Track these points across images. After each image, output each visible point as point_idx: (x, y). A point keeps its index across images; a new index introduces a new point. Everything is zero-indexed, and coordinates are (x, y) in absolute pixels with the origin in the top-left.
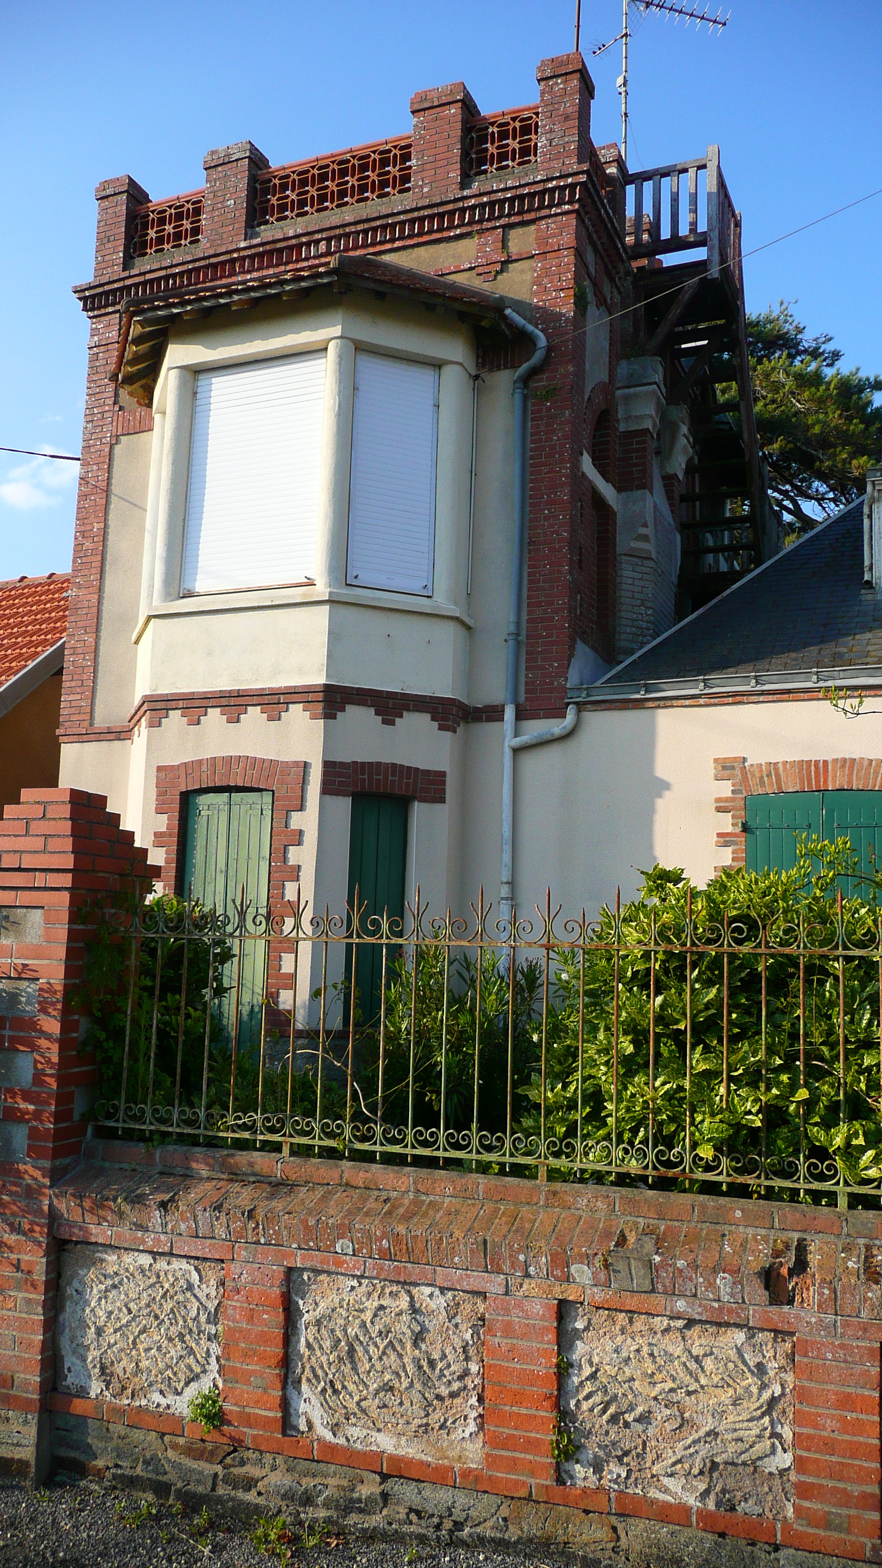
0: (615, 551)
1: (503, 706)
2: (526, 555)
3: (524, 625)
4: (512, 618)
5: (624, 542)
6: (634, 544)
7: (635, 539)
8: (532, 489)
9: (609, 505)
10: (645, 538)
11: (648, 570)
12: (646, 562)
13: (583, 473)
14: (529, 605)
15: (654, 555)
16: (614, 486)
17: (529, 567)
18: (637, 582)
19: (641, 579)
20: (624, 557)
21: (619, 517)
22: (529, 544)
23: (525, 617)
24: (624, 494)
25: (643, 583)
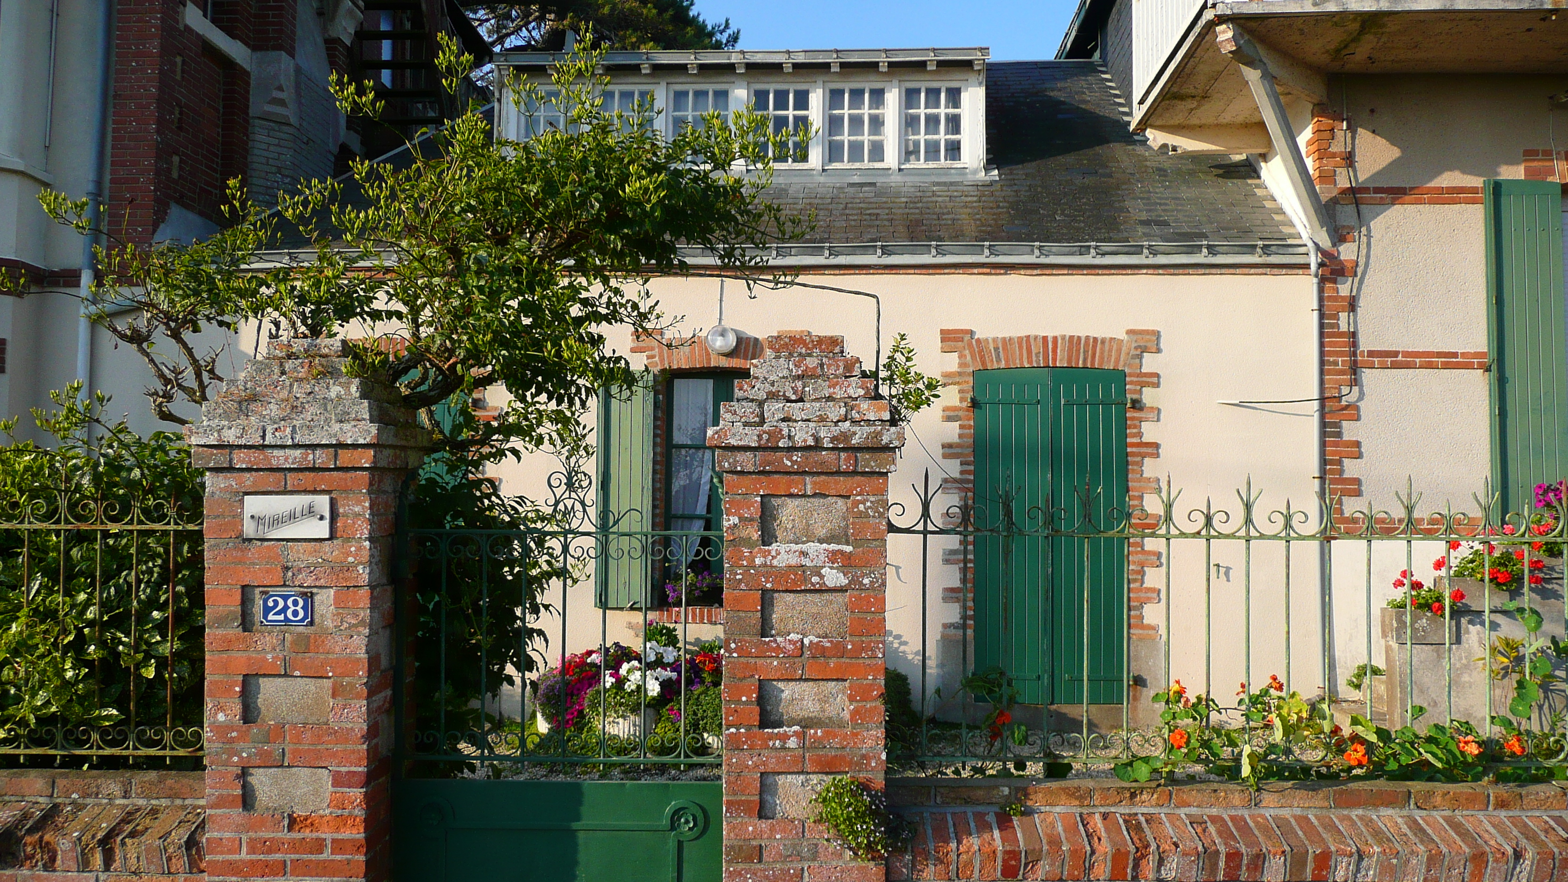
0: (247, 114)
1: (80, 270)
2: (111, 110)
3: (107, 184)
4: (91, 176)
5: (258, 105)
6: (268, 108)
7: (269, 103)
8: (119, 37)
9: (237, 64)
10: (282, 103)
11: (286, 136)
12: (285, 128)
13: (187, 27)
14: (113, 163)
15: (292, 120)
16: (246, 44)
17: (114, 122)
18: (272, 148)
19: (278, 145)
20: (257, 121)
21: (252, 77)
22: (115, 97)
23: (108, 177)
24: (259, 54)
25: (279, 149)
